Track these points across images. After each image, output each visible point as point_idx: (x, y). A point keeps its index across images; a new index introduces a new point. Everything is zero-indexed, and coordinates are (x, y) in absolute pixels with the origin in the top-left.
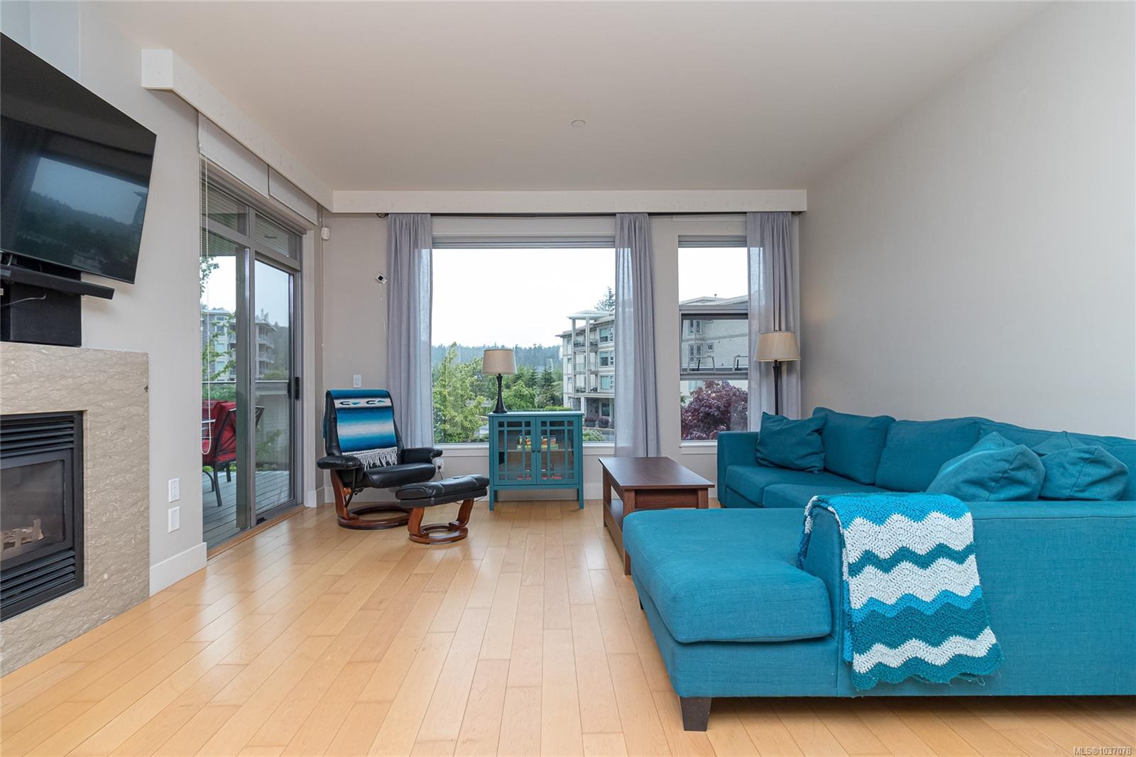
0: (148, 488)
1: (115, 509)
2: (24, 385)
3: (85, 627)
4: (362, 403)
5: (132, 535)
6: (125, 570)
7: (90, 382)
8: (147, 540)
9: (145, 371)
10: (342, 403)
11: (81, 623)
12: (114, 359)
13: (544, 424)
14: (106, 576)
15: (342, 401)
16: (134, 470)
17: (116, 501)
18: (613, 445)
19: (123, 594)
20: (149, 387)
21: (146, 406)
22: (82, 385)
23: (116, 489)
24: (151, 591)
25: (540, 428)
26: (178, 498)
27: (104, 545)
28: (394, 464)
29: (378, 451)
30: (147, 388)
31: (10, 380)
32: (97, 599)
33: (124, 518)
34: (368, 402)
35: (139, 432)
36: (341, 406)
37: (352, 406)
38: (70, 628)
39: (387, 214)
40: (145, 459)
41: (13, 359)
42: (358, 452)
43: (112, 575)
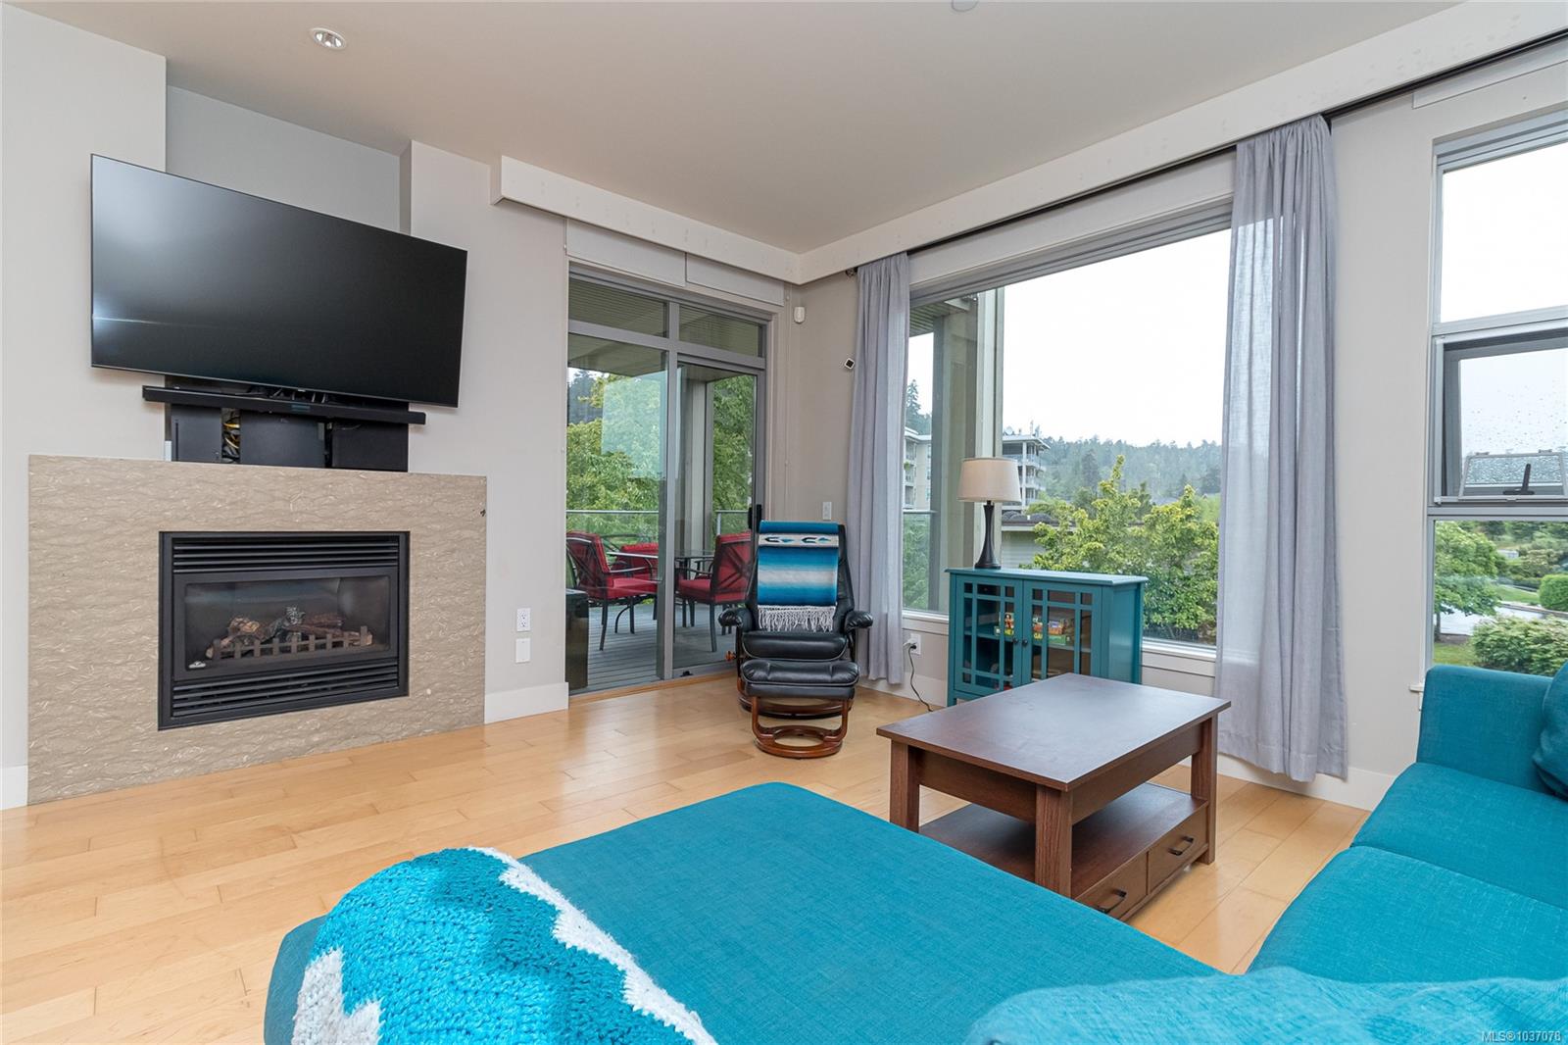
0: (484, 613)
1: (440, 628)
2: (342, 506)
3: (405, 733)
4: (796, 540)
5: (462, 658)
6: (452, 690)
7: (413, 505)
8: (481, 666)
9: (482, 494)
10: (767, 540)
11: (400, 729)
12: (442, 483)
13: (1037, 594)
14: (429, 692)
15: (770, 536)
16: (466, 593)
17: (442, 621)
18: (1212, 655)
19: (450, 713)
20: (487, 512)
21: (482, 530)
22: (403, 507)
23: (443, 609)
24: (486, 718)
25: (1030, 602)
26: (529, 629)
27: (428, 661)
28: (828, 630)
29: (810, 608)
30: (483, 512)
31: (327, 502)
32: (417, 711)
33: (451, 639)
34: (804, 540)
35: (473, 557)
36: (767, 543)
37: (781, 543)
38: (387, 730)
39: (856, 269)
40: (481, 584)
41: (331, 484)
42: (781, 607)
43: (437, 692)
